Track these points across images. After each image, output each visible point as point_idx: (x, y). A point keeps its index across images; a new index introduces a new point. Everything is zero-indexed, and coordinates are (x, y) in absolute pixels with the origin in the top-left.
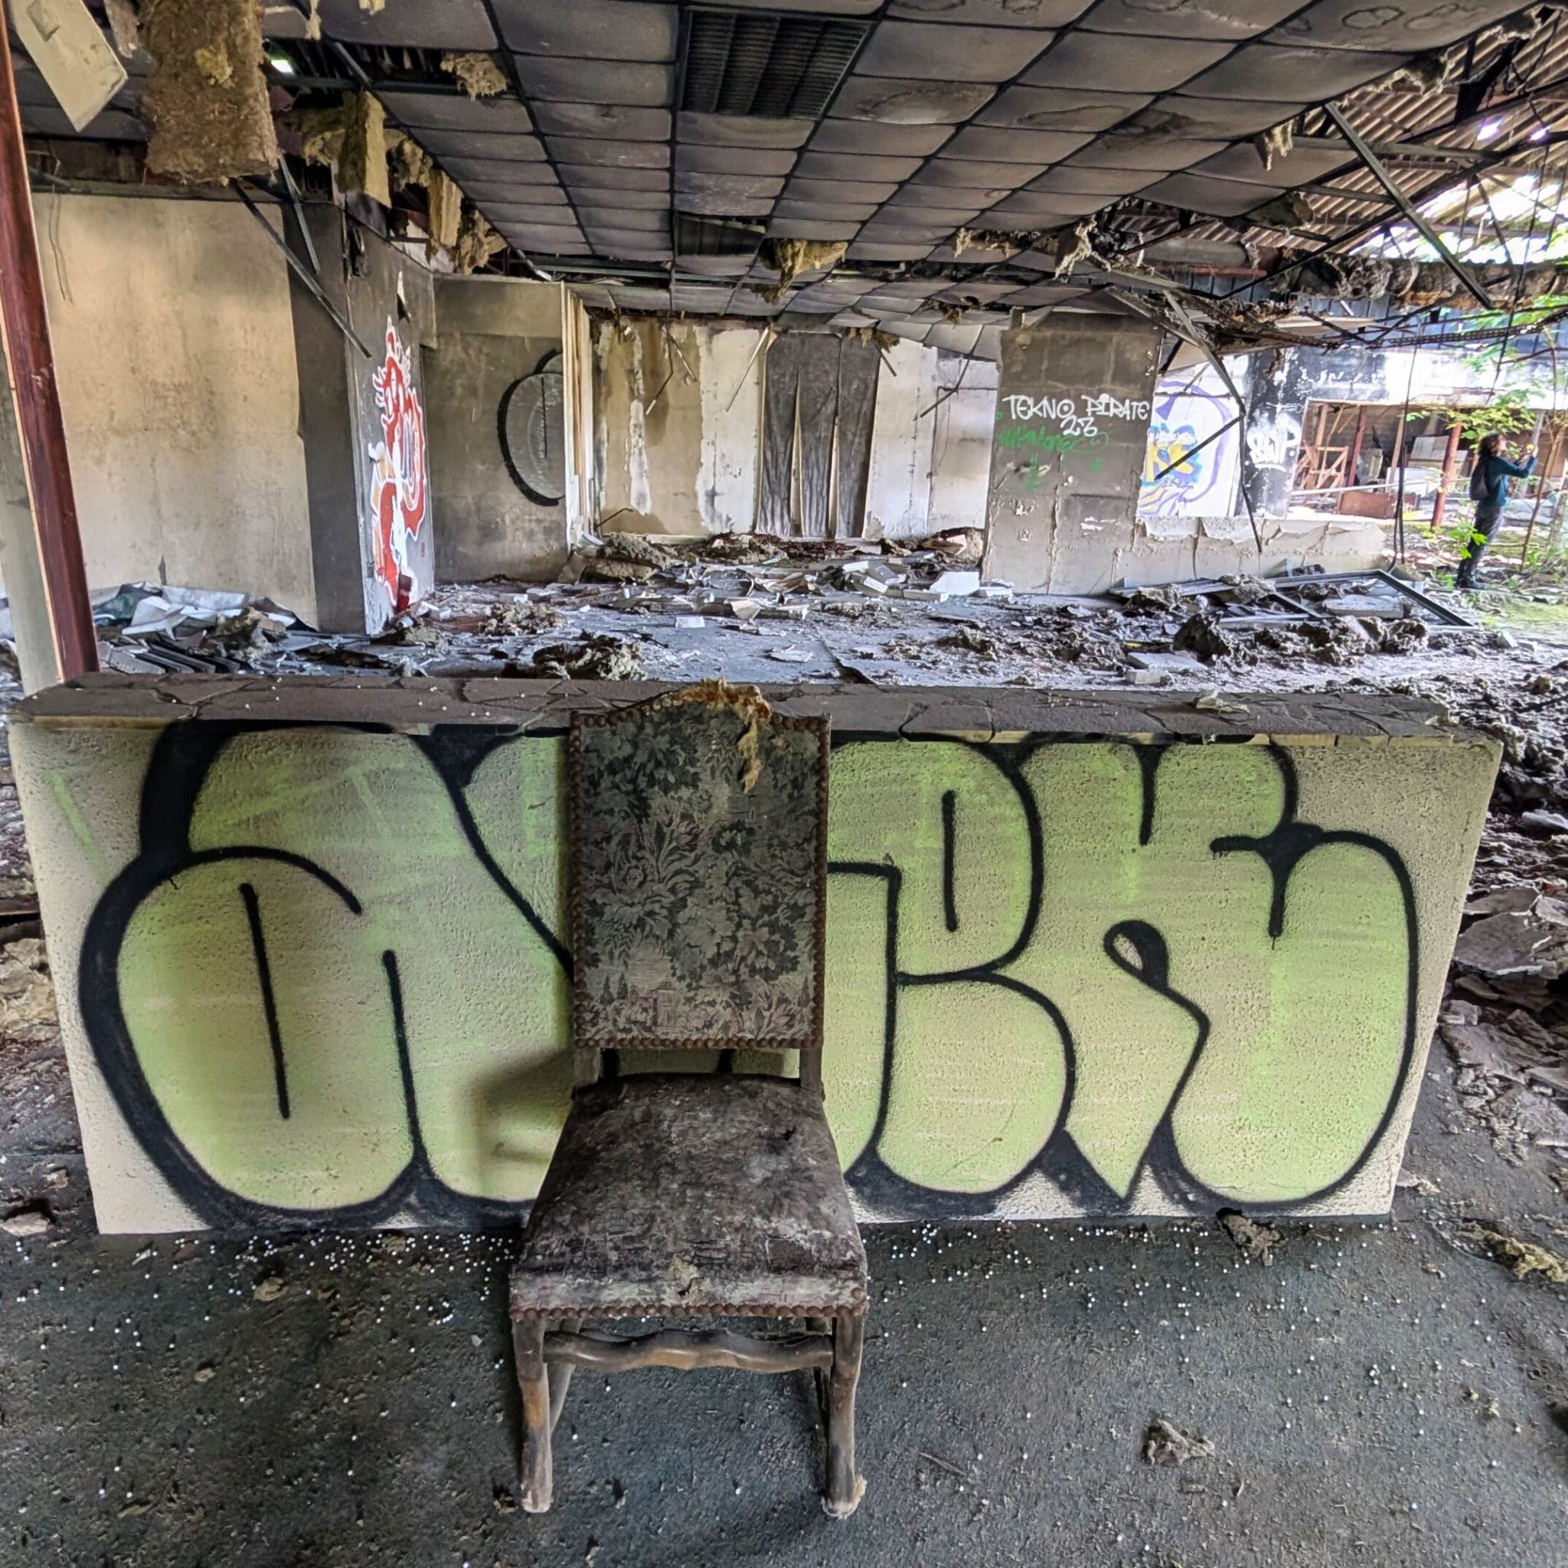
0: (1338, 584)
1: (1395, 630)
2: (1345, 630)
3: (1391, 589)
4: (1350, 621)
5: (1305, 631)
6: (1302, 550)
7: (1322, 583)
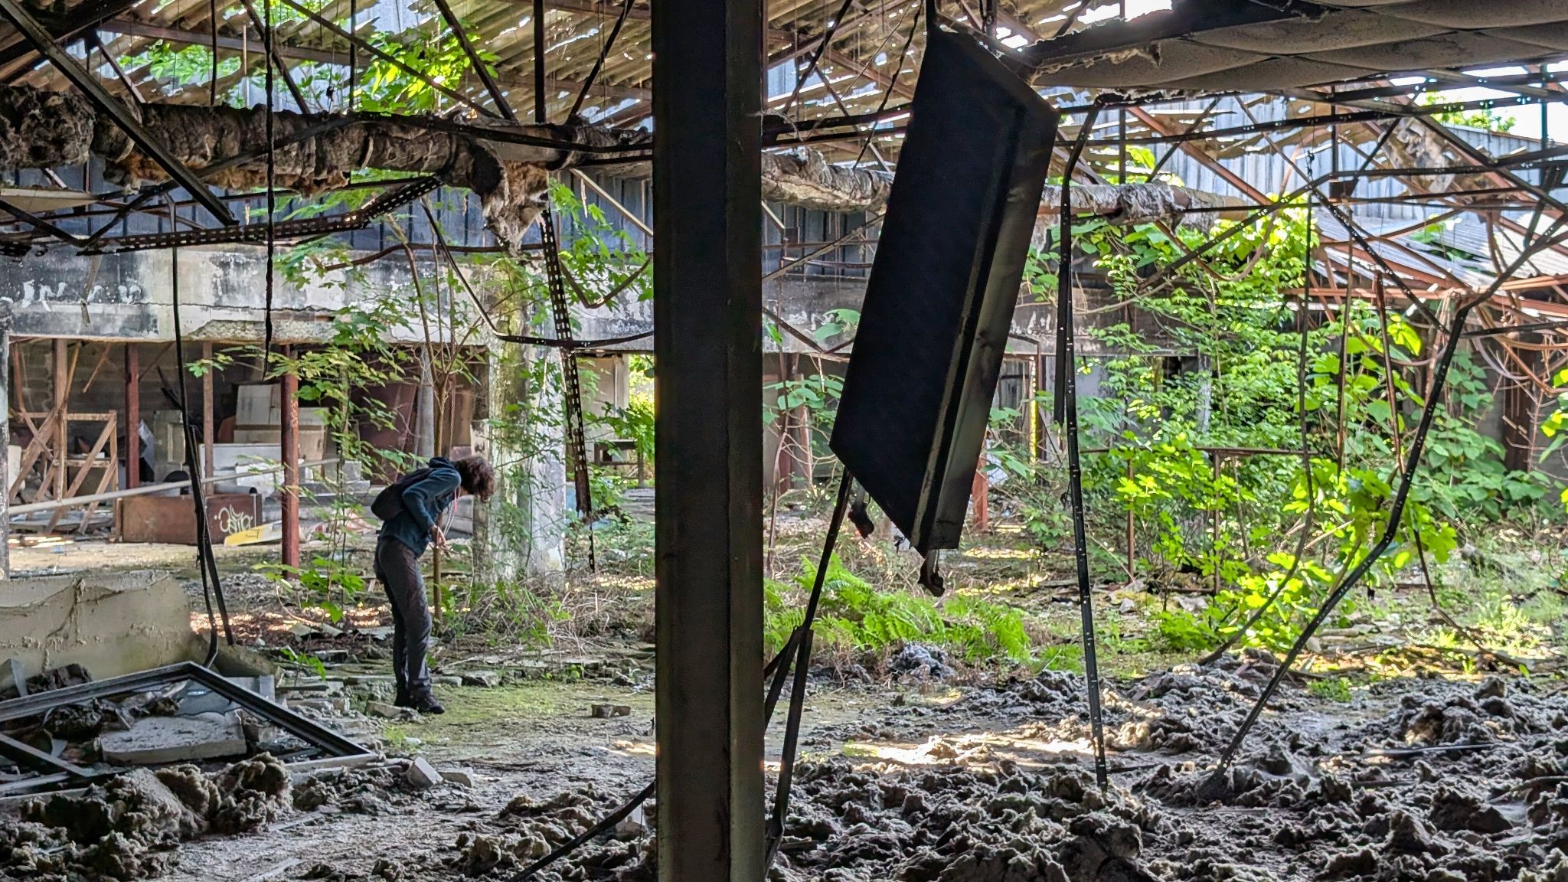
0: (118, 699)
1: (228, 785)
2: (135, 801)
3: (216, 699)
4: (143, 780)
5: (57, 814)
6: (38, 638)
7: (85, 702)
